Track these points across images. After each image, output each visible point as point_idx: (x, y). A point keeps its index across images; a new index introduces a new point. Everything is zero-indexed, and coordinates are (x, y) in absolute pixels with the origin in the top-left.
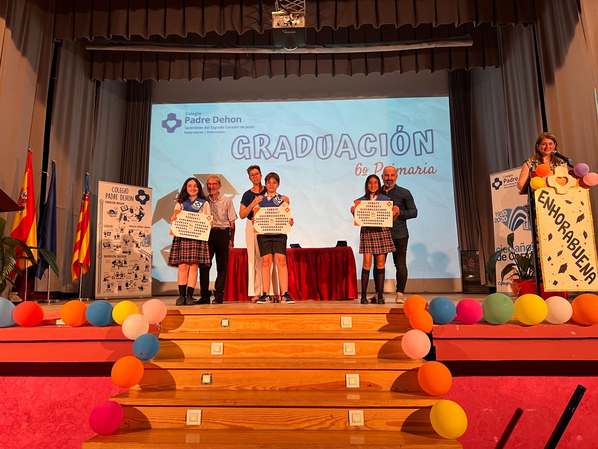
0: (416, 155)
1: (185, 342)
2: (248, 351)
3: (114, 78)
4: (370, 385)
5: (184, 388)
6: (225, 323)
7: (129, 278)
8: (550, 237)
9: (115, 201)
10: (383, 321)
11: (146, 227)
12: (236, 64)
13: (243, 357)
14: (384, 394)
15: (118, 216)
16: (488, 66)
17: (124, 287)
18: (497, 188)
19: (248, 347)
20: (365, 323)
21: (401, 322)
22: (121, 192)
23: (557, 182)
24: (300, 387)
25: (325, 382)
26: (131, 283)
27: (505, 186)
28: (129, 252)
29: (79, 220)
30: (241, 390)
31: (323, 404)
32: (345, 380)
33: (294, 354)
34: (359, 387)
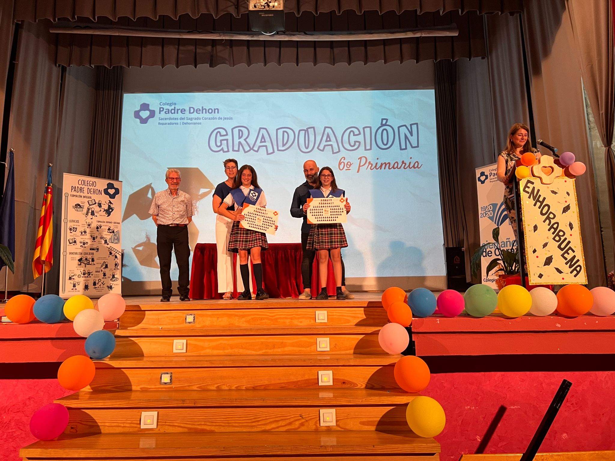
0: (401, 149)
1: (144, 339)
2: (213, 348)
3: (80, 64)
4: (344, 383)
5: (141, 388)
6: (190, 319)
7: (97, 277)
8: (535, 228)
9: (82, 194)
10: (360, 314)
11: (115, 223)
12: (213, 50)
13: (208, 354)
14: (359, 391)
15: (85, 210)
16: (474, 57)
17: (91, 286)
18: (483, 182)
19: (214, 344)
20: (341, 317)
21: (379, 315)
22: (88, 185)
23: (543, 171)
24: (268, 385)
25: (296, 380)
26: (99, 282)
27: (491, 180)
28: (97, 249)
29: (41, 215)
30: (204, 390)
31: (292, 403)
32: (317, 377)
33: (264, 351)
34: (332, 384)
